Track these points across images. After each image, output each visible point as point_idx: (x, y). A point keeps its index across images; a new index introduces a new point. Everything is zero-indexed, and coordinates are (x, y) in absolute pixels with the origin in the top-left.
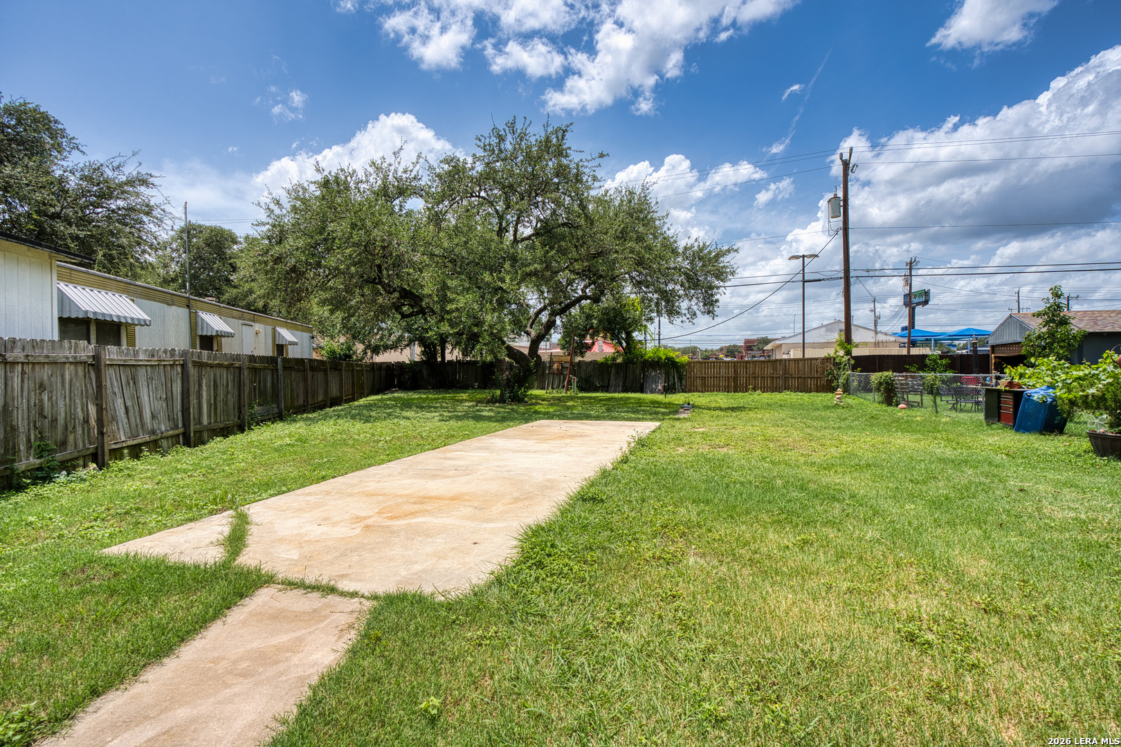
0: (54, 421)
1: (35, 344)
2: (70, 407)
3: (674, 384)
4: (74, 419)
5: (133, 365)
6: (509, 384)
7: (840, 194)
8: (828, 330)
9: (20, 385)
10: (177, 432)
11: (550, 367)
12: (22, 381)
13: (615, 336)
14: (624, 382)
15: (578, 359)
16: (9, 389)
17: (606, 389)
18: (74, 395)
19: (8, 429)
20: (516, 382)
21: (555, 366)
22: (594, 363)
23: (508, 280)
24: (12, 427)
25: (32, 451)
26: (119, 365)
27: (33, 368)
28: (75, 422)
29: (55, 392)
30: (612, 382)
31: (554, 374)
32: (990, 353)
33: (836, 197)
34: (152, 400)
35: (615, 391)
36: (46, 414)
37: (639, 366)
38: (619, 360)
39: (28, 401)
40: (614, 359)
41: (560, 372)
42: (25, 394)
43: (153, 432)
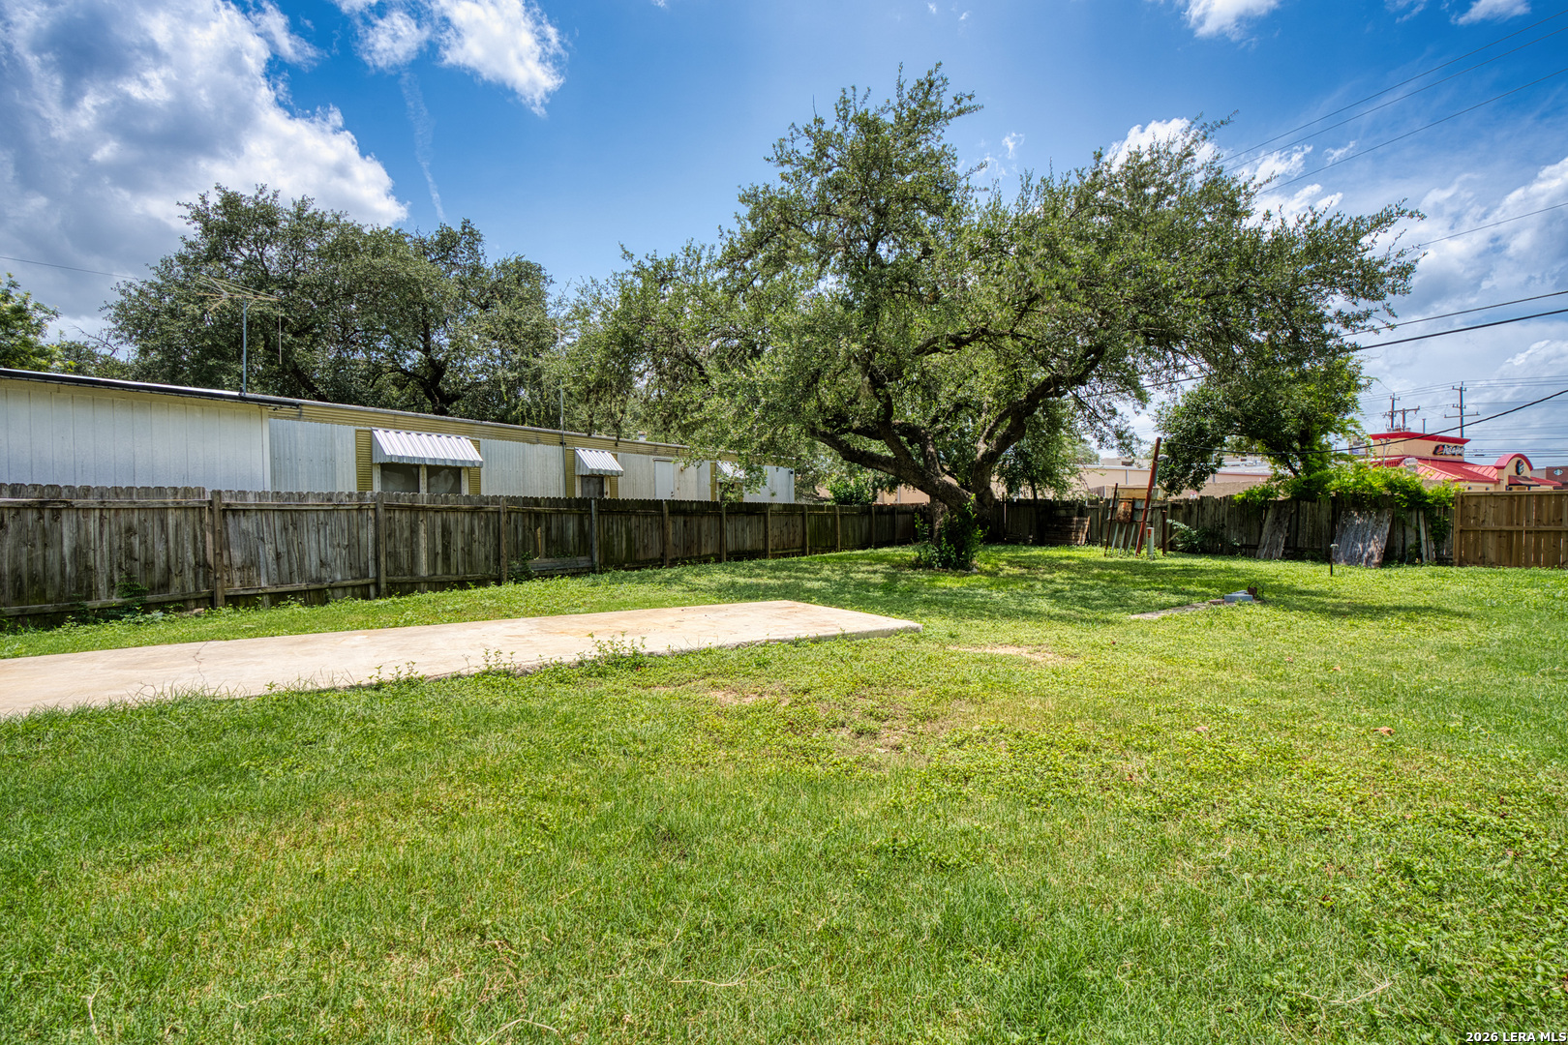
0: (149, 565)
1: (119, 491)
2: (177, 551)
3: (1419, 545)
4: (183, 563)
5: (296, 510)
9: (97, 530)
10: (365, 581)
11: (1114, 509)
12: (101, 525)
14: (1292, 540)
16: (83, 533)
17: (1250, 551)
18: (183, 539)
19: (82, 568)
21: (1121, 508)
24: (88, 569)
25: (116, 591)
26: (274, 510)
27: (116, 515)
28: (183, 566)
29: (150, 536)
34: (322, 546)
36: (137, 556)
37: (1325, 505)
39: (111, 544)
41: (1130, 520)
42: (106, 536)
43: (319, 580)
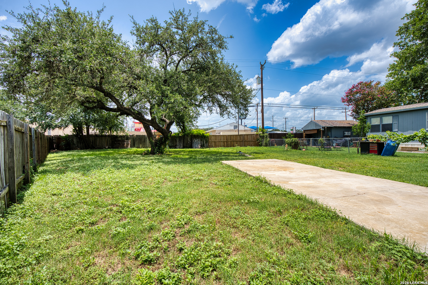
3: (204, 144)
7: (260, 76)
8: (230, 126)
13: (179, 124)
14: (183, 145)
30: (178, 143)
32: (303, 133)
33: (258, 77)
35: (179, 148)
37: (190, 137)
38: (180, 135)
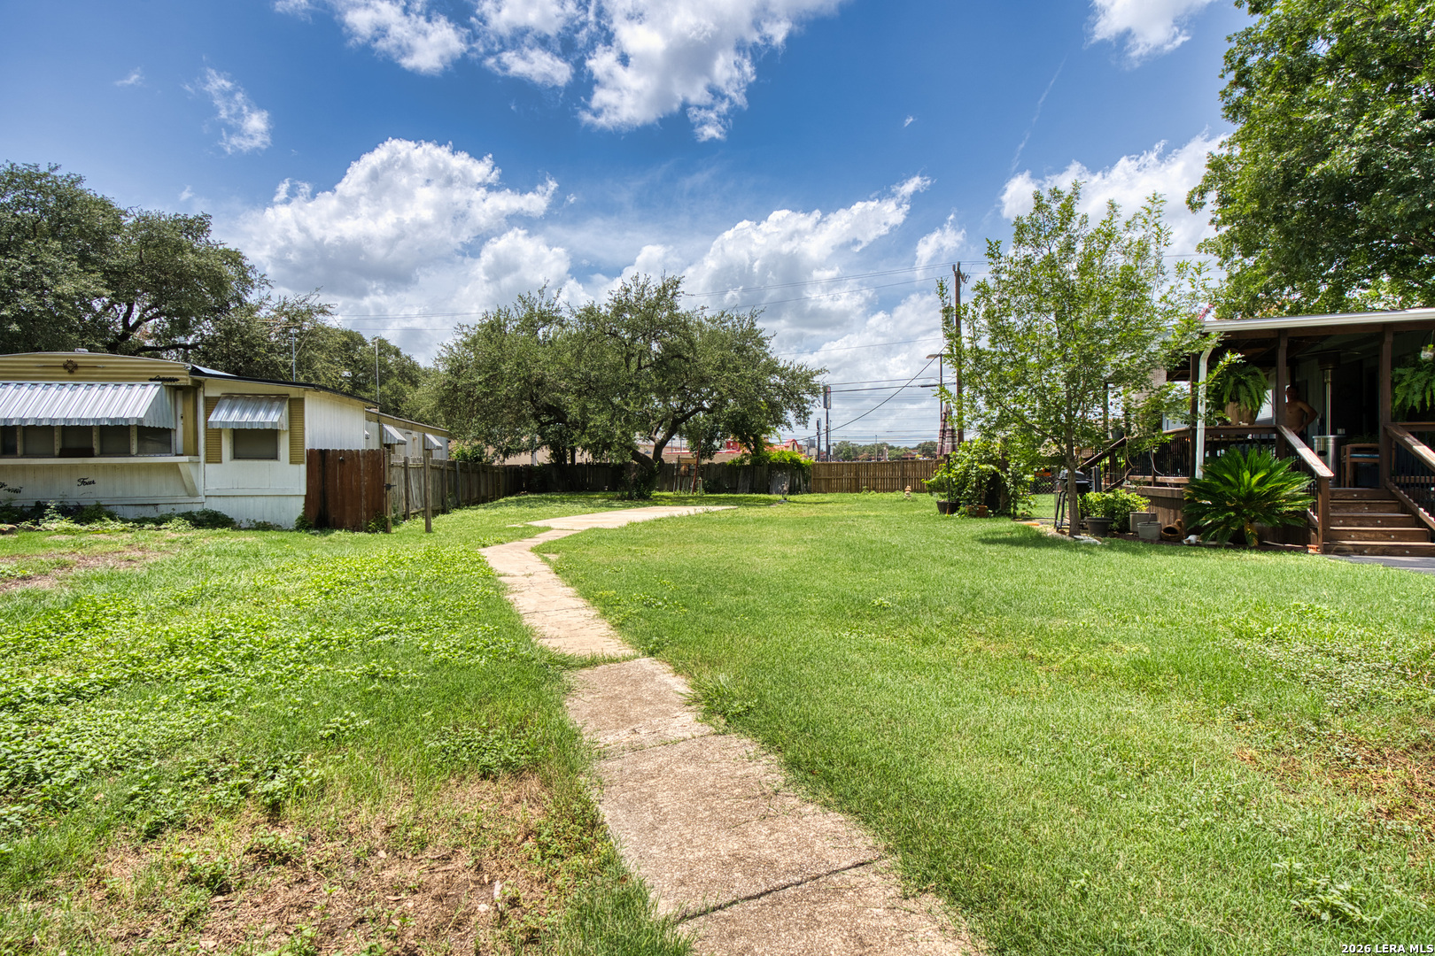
3: (800, 484)
6: (636, 484)
11: (678, 469)
13: (744, 440)
14: (752, 485)
15: (706, 462)
17: (734, 490)
20: (642, 482)
21: (683, 468)
22: (723, 465)
23: (632, 404)
30: (741, 484)
31: (681, 476)
35: (742, 492)
37: (766, 469)
38: (747, 462)
40: (742, 461)
41: (687, 474)
